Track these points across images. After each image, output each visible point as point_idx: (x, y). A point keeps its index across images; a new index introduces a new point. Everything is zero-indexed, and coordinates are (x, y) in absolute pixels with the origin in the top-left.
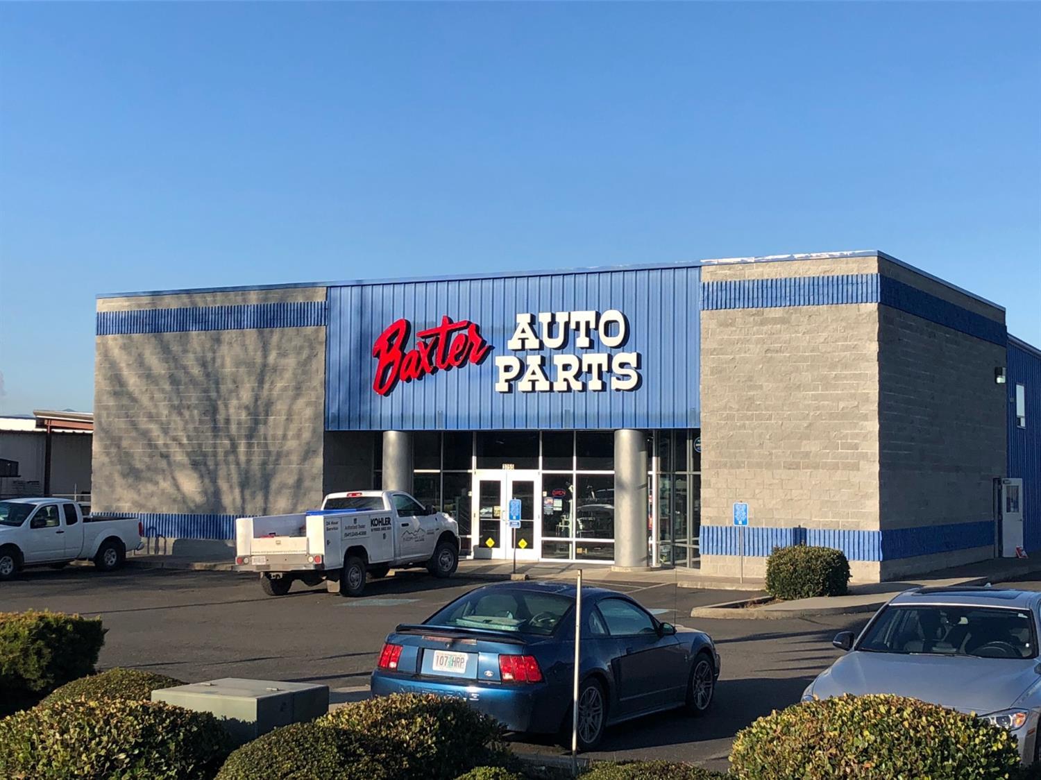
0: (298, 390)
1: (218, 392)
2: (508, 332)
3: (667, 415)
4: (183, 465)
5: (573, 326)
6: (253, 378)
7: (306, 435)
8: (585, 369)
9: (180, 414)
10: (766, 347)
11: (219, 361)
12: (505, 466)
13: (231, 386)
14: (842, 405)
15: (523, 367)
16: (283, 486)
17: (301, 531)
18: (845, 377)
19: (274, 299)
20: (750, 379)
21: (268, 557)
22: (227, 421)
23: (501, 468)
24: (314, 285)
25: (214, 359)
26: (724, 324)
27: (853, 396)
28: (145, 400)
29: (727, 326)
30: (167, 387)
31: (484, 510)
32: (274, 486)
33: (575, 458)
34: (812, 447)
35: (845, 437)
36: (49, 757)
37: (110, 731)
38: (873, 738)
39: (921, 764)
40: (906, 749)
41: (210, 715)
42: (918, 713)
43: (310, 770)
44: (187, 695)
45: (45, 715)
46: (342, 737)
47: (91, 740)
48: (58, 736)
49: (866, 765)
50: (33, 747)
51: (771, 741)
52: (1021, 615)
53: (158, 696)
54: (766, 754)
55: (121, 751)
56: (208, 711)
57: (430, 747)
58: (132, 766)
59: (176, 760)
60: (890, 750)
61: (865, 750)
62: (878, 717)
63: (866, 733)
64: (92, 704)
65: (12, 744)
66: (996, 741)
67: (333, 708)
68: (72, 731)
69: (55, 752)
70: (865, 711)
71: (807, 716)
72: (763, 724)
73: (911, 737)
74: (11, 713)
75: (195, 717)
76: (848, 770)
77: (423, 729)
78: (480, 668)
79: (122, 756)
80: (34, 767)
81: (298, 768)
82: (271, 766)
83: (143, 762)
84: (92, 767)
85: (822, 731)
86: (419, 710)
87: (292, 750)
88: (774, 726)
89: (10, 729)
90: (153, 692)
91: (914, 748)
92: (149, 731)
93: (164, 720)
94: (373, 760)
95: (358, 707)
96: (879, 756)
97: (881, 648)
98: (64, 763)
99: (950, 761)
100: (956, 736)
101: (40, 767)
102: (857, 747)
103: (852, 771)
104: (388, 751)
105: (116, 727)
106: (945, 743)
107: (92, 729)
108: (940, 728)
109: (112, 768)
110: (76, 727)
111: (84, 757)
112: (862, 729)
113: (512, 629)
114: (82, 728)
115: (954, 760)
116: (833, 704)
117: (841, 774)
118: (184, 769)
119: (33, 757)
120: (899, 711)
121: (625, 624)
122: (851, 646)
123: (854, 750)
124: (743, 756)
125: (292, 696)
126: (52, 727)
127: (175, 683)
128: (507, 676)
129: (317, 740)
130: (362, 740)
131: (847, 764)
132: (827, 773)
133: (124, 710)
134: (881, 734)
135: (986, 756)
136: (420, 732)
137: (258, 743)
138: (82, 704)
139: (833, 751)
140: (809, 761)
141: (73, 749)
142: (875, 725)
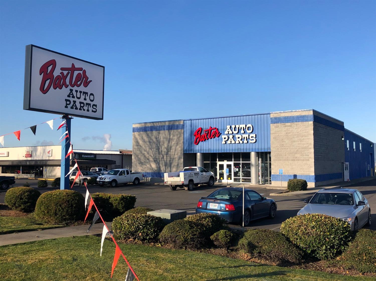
0: (177, 144)
1: (160, 145)
2: (224, 130)
3: (262, 148)
4: (152, 161)
5: (240, 128)
6: (167, 141)
7: (179, 154)
8: (243, 138)
9: (151, 150)
10: (286, 132)
11: (159, 138)
12: (225, 161)
13: (162, 143)
14: (305, 145)
15: (228, 138)
16: (174, 166)
17: (179, 176)
18: (305, 139)
19: (171, 123)
20: (282, 140)
21: (171, 182)
22: (162, 151)
23: (224, 161)
24: (180, 120)
25: (158, 137)
26: (276, 127)
27: (308, 144)
28: (143, 147)
29: (277, 127)
30: (148, 144)
31: (220, 171)
32: (172, 166)
33: (241, 159)
34: (298, 155)
35: (306, 153)
36: (125, 227)
37: (138, 221)
38: (315, 224)
39: (326, 230)
40: (323, 226)
41: (160, 217)
42: (326, 218)
43: (183, 230)
44: (155, 213)
45: (124, 217)
46: (190, 223)
47: (134, 223)
48: (127, 222)
49: (313, 230)
50: (121, 225)
51: (290, 224)
52: (350, 195)
53: (149, 213)
54: (289, 227)
55: (141, 225)
56: (160, 216)
57: (210, 225)
58: (143, 229)
59: (153, 228)
60: (319, 227)
61: (313, 227)
62: (316, 219)
63: (313, 223)
64: (134, 215)
65: (117, 224)
66: (345, 224)
67: (188, 216)
68: (130, 221)
69: (126, 226)
70: (313, 217)
71: (299, 219)
72: (288, 220)
73: (324, 224)
74: (116, 217)
75: (157, 218)
76: (309, 231)
77: (208, 221)
78: (221, 207)
79: (141, 227)
80: (121, 229)
81: (180, 230)
82: (174, 229)
83: (146, 228)
84: (134, 229)
85: (302, 222)
86: (207, 217)
87: (179, 225)
88: (291, 221)
89: (116, 221)
90: (147, 212)
91: (325, 226)
92: (147, 221)
93: (150, 219)
94: (197, 228)
95: (193, 216)
96: (316, 228)
97: (316, 203)
98: (128, 228)
99: (334, 229)
100: (335, 223)
101: (123, 229)
102: (311, 226)
103: (310, 231)
104: (200, 226)
105: (139, 220)
106: (332, 225)
107: (134, 221)
108: (331, 222)
109: (139, 229)
110: (130, 220)
111: (132, 227)
112: (312, 221)
113: (228, 198)
114: (132, 220)
115: (335, 229)
116: (305, 216)
117: (307, 232)
118: (155, 230)
119: (121, 227)
120: (321, 217)
121: (254, 197)
122: (309, 202)
123: (310, 227)
124: (284, 228)
125: (178, 213)
126: (125, 220)
127: (152, 210)
128: (227, 209)
129: (184, 223)
130: (194, 223)
131: (309, 230)
132: (304, 232)
133: (141, 216)
134: (317, 223)
135: (342, 228)
136: (208, 222)
137: (171, 224)
138: (132, 215)
139: (305, 227)
140: (300, 229)
141: (130, 225)
142: (315, 221)
